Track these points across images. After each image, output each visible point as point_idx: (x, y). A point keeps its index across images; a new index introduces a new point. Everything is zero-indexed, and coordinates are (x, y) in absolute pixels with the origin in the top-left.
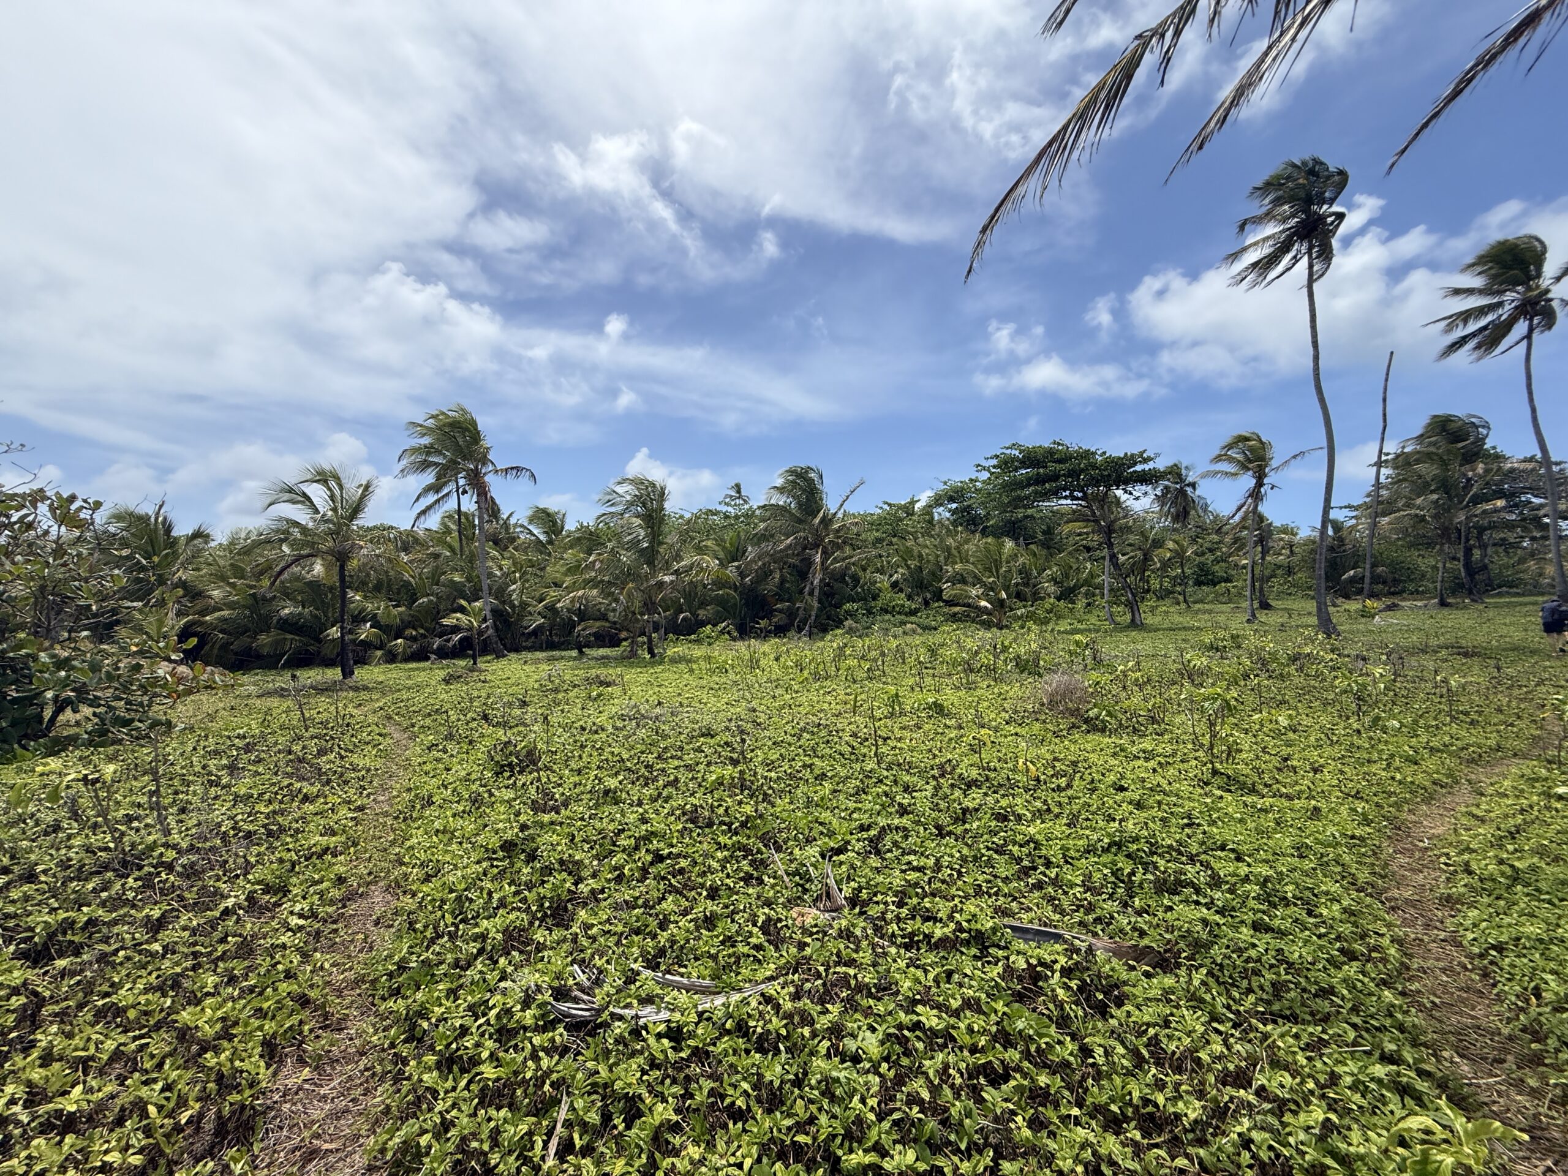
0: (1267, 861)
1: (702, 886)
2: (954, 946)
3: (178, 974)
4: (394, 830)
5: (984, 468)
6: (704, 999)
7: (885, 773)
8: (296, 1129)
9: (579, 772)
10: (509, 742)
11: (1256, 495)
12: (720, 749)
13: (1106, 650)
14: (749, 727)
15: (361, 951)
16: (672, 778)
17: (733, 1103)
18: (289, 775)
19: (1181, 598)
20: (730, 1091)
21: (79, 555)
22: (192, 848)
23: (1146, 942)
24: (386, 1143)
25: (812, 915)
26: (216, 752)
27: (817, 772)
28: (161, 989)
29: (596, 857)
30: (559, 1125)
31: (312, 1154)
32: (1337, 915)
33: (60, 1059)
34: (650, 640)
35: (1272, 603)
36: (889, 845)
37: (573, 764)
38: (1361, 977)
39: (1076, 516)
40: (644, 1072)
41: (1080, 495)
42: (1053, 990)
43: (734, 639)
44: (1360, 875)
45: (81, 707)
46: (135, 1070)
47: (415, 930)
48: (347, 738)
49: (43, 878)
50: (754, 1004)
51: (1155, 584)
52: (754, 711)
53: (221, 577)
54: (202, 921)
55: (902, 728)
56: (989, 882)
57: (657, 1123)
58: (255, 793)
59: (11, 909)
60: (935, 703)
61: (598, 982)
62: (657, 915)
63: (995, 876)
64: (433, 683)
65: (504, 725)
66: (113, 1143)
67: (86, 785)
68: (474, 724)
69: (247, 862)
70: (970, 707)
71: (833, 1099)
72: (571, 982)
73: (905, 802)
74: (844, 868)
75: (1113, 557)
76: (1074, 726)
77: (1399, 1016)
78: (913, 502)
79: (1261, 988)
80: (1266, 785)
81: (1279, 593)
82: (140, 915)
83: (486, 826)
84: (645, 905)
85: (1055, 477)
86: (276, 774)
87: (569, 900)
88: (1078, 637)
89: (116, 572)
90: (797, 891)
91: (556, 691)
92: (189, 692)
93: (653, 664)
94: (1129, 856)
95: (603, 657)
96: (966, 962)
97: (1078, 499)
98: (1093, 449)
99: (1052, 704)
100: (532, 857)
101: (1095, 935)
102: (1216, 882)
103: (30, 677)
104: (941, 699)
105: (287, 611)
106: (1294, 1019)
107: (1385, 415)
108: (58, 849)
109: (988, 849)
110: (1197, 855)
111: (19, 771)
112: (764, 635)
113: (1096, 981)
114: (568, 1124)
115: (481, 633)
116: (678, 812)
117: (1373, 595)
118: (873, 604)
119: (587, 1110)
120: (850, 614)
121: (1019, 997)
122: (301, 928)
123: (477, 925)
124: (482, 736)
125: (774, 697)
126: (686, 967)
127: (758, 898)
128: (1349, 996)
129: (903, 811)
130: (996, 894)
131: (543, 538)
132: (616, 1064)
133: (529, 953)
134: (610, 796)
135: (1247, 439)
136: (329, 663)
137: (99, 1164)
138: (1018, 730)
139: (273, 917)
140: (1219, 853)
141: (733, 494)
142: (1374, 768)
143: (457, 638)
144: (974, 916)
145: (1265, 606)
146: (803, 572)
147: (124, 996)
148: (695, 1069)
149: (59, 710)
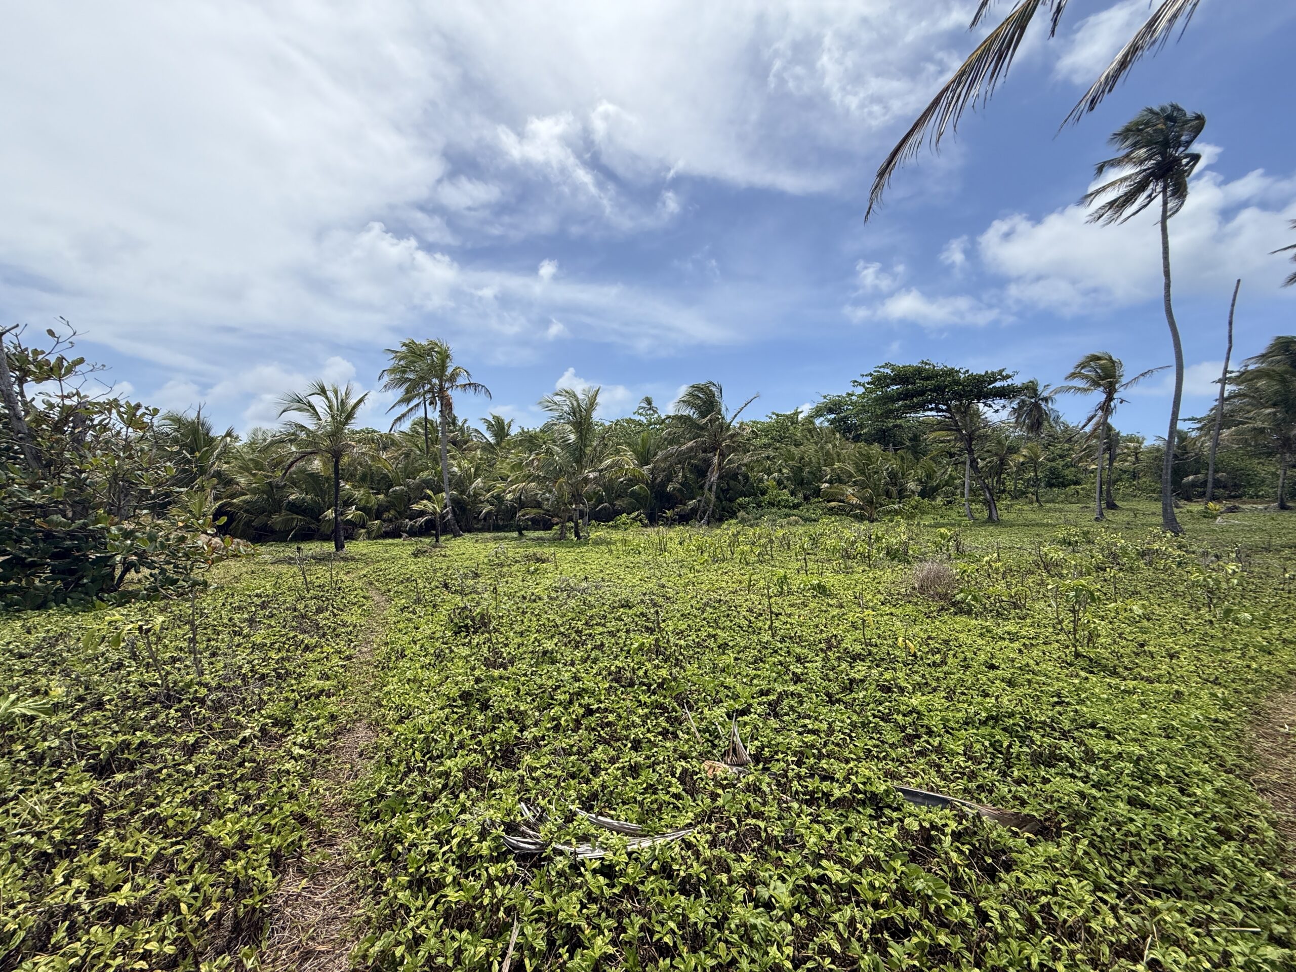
0: (1136, 740)
1: (627, 739)
2: (851, 806)
3: (206, 792)
4: (375, 677)
5: (860, 384)
6: (633, 841)
7: (779, 645)
8: (295, 931)
9: (522, 634)
10: (466, 607)
11: (1106, 408)
12: (637, 619)
13: (967, 542)
14: (660, 600)
15: (348, 778)
16: (599, 643)
17: (661, 939)
18: (294, 628)
19: (1034, 498)
20: (658, 928)
21: (142, 450)
22: (219, 687)
23: (1026, 811)
24: (367, 950)
25: (723, 769)
26: (240, 608)
27: (720, 641)
28: (193, 803)
29: (537, 708)
30: (511, 948)
31: (307, 955)
32: (1211, 795)
33: (115, 859)
34: (577, 524)
35: (1118, 504)
36: (786, 709)
37: (517, 628)
38: (1240, 857)
39: (941, 426)
40: (584, 906)
41: (944, 407)
42: (946, 853)
43: (645, 526)
44: (1228, 758)
45: (142, 568)
46: (171, 871)
47: (391, 764)
48: (338, 599)
49: (108, 707)
50: (677, 849)
51: (1010, 485)
52: (664, 586)
53: (245, 469)
54: (226, 747)
55: (791, 606)
56: (877, 746)
57: (597, 956)
58: (268, 642)
59: (83, 731)
60: (819, 585)
61: (541, 819)
62: (589, 762)
63: (883, 742)
64: (405, 556)
65: (461, 592)
66: (154, 934)
67: (141, 633)
68: (437, 591)
69: (261, 700)
70: (848, 589)
71: (751, 943)
72: (519, 818)
73: (799, 671)
74: (748, 728)
75: (973, 462)
76: (943, 609)
77: (1284, 898)
78: (797, 413)
79: (1143, 861)
80: (1126, 668)
81: (1124, 496)
82: (180, 740)
83: (447, 678)
84: (579, 752)
85: (922, 393)
86: (284, 627)
87: (515, 745)
88: (942, 530)
89: (168, 464)
90: (707, 747)
91: (501, 565)
92: (220, 559)
93: (579, 545)
94: (1004, 729)
95: (538, 539)
96: (862, 820)
97: (943, 411)
98: (957, 368)
99: (923, 589)
100: (485, 707)
101: (979, 801)
102: (1090, 757)
103: (105, 544)
104: (823, 581)
105: (293, 497)
106: (1179, 895)
107: (1230, 337)
108: (120, 683)
109: (875, 716)
110: (1069, 731)
111: (96, 617)
112: (670, 523)
113: (984, 845)
114: (519, 947)
115: (443, 517)
116: (604, 673)
117: (1214, 498)
118: (761, 498)
119: (535, 936)
120: (743, 507)
121: (913, 857)
122: (302, 757)
123: (441, 764)
124: (443, 601)
125: (680, 575)
126: (615, 810)
127: (675, 751)
128: (1231, 876)
129: (797, 679)
130: (885, 758)
131: (492, 440)
132: (559, 895)
133: (483, 790)
134: (548, 657)
135: (1099, 358)
136: (325, 538)
137: (141, 951)
138: (893, 610)
139: (280, 746)
140: (1090, 731)
141: (644, 405)
142: (1229, 657)
143: (422, 520)
144: (869, 779)
145: (1112, 506)
146: (701, 472)
147: (164, 809)
148: (627, 905)
149: (126, 571)
